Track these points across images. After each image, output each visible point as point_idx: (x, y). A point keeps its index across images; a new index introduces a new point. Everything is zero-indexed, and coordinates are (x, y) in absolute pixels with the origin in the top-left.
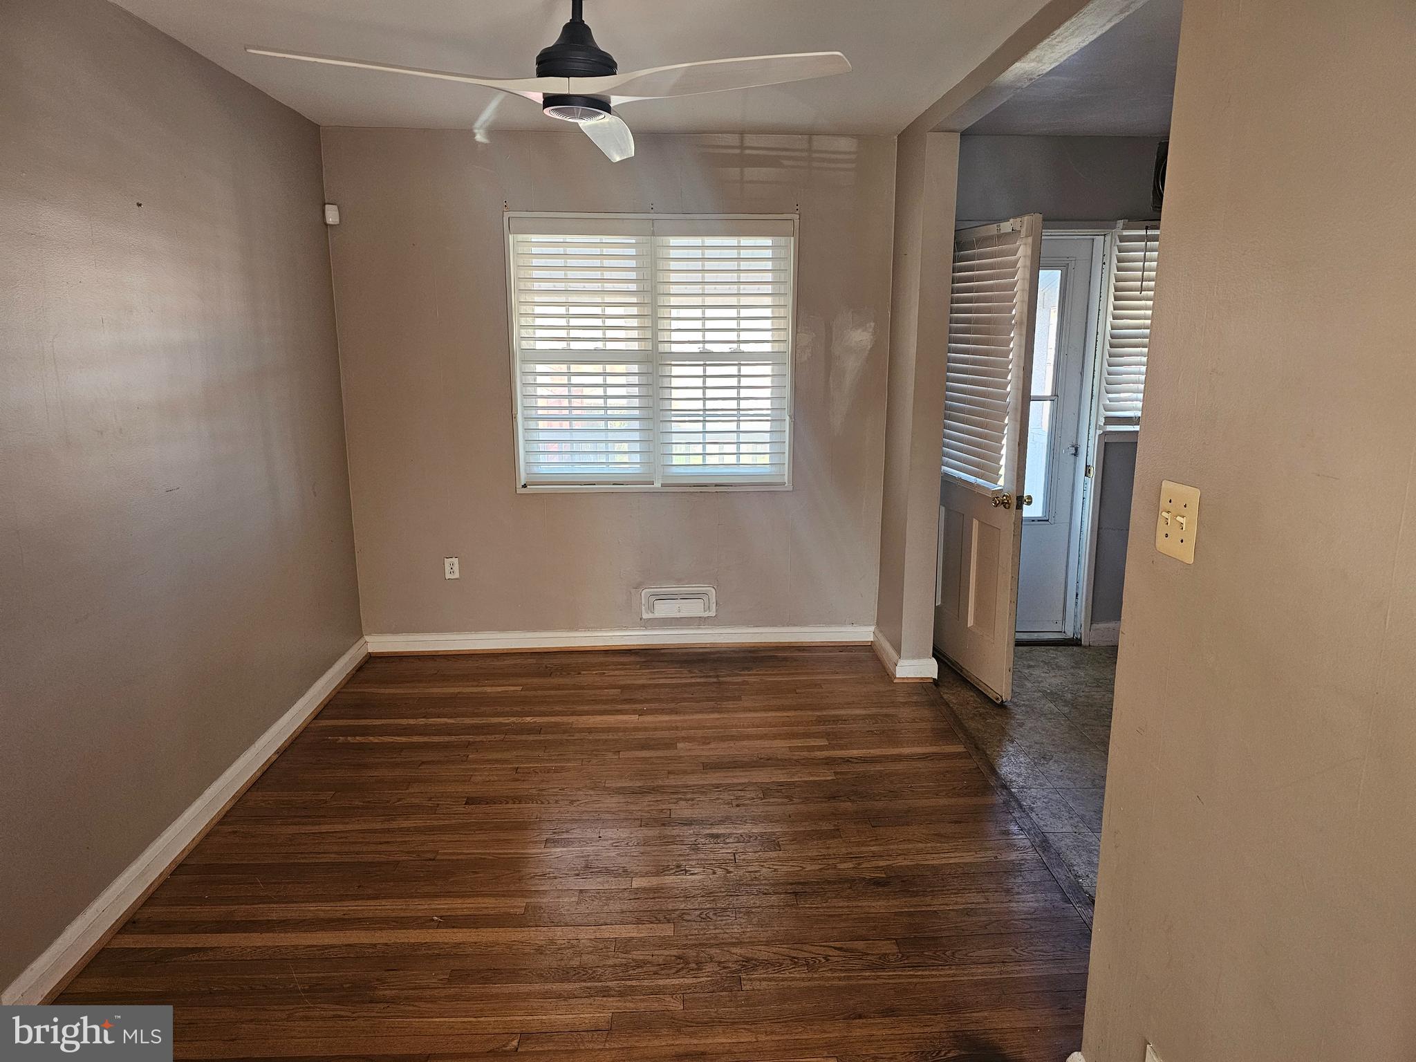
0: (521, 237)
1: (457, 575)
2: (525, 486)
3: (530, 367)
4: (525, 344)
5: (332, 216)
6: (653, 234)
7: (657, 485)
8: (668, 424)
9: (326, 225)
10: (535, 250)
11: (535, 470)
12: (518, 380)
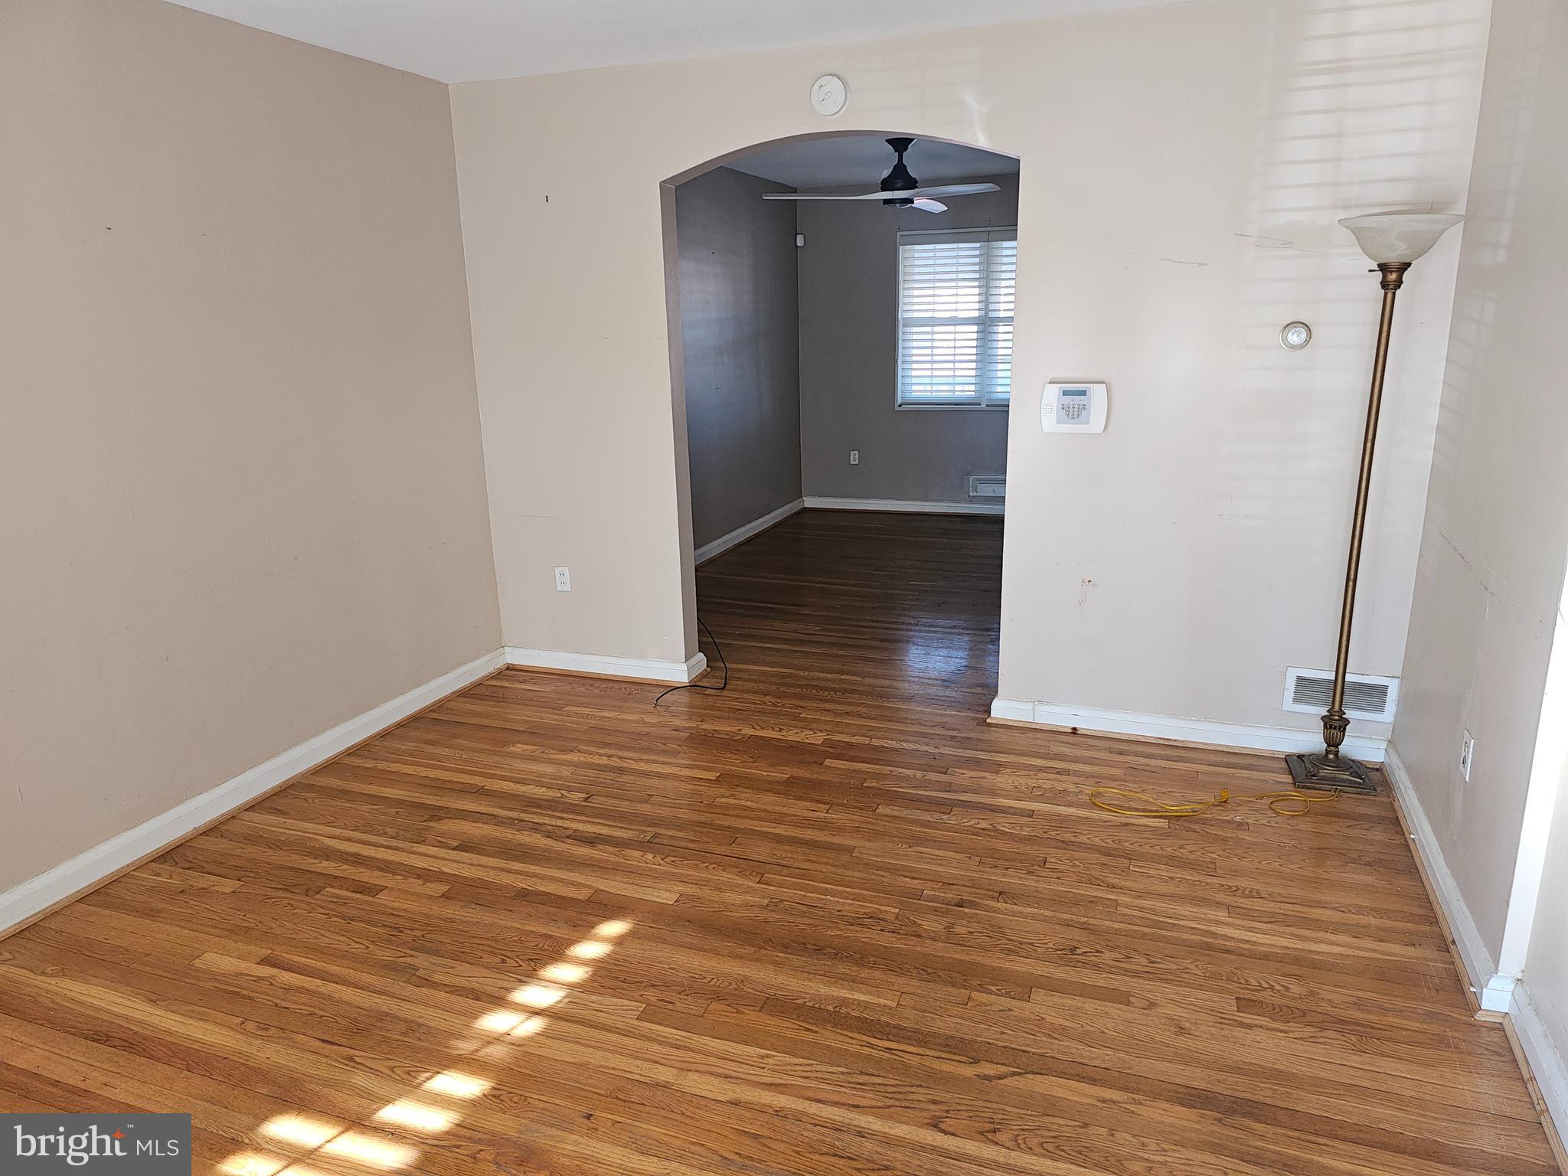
0: (907, 247)
1: (857, 462)
2: (900, 406)
3: (908, 329)
4: (906, 315)
5: (800, 241)
6: (988, 241)
7: (983, 406)
8: (995, 365)
9: (797, 246)
10: (916, 255)
11: (907, 395)
12: (901, 336)
